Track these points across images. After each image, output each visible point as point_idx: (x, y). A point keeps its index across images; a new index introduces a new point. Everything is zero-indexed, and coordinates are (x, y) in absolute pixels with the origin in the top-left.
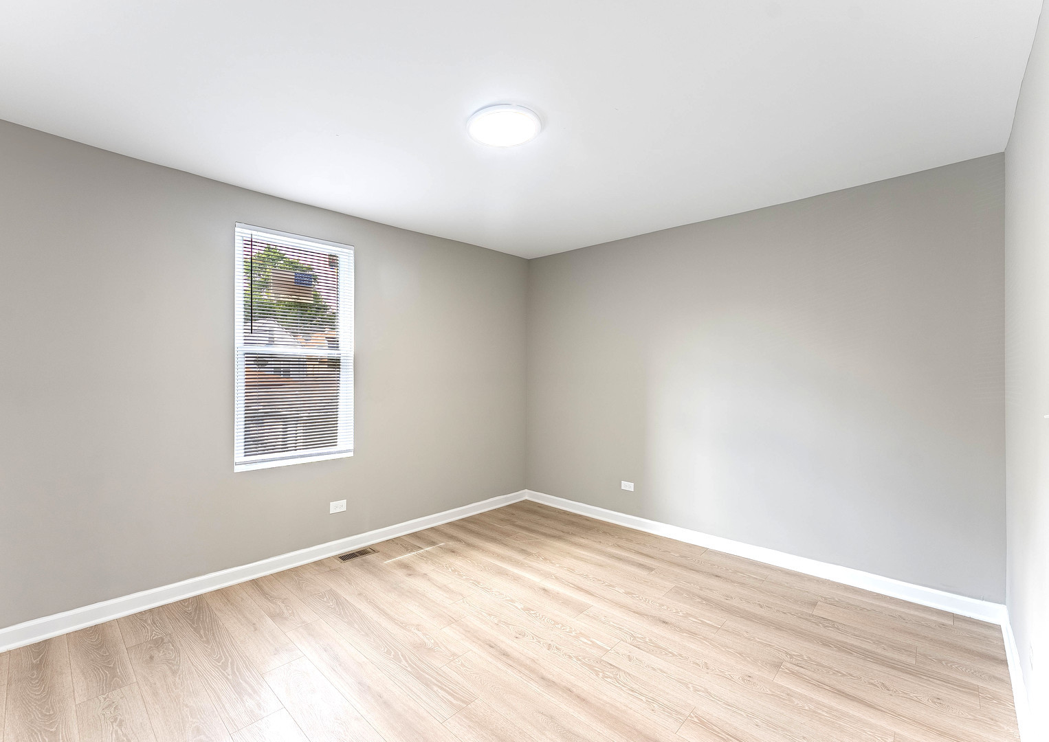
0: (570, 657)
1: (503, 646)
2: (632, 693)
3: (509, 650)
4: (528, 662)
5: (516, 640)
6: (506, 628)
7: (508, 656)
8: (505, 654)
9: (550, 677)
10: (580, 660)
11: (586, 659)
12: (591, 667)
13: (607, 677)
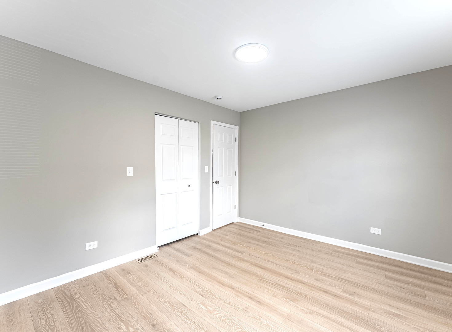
0: (220, 299)
1: (253, 303)
2: (200, 285)
3: (250, 300)
4: (240, 295)
5: (247, 306)
6: (254, 315)
7: (249, 298)
8: (251, 298)
9: (230, 289)
10: (216, 297)
11: (213, 298)
12: (212, 294)
13: (207, 290)
